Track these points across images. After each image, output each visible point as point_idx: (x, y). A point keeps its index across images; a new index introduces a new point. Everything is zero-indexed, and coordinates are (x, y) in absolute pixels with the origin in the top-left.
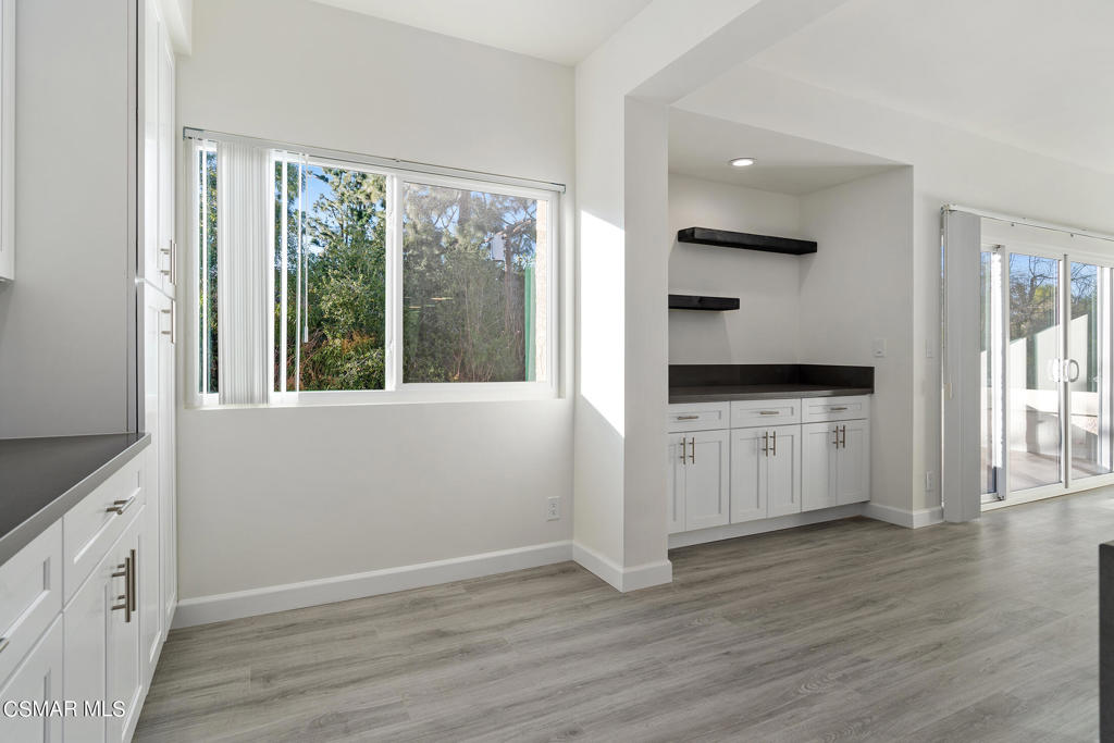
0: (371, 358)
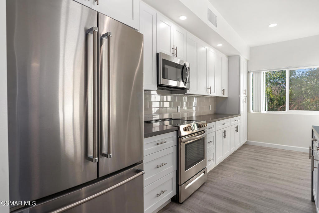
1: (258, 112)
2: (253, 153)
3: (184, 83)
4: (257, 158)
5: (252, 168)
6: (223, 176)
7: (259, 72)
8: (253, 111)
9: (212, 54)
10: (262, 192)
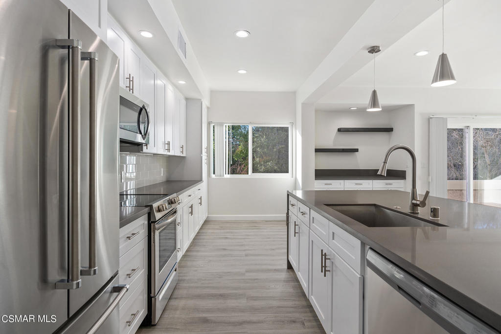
1: (221, 176)
2: (219, 231)
3: (142, 136)
4: (225, 235)
5: (225, 249)
6: (196, 269)
7: (221, 124)
8: (214, 175)
9: (170, 93)
10: (245, 274)
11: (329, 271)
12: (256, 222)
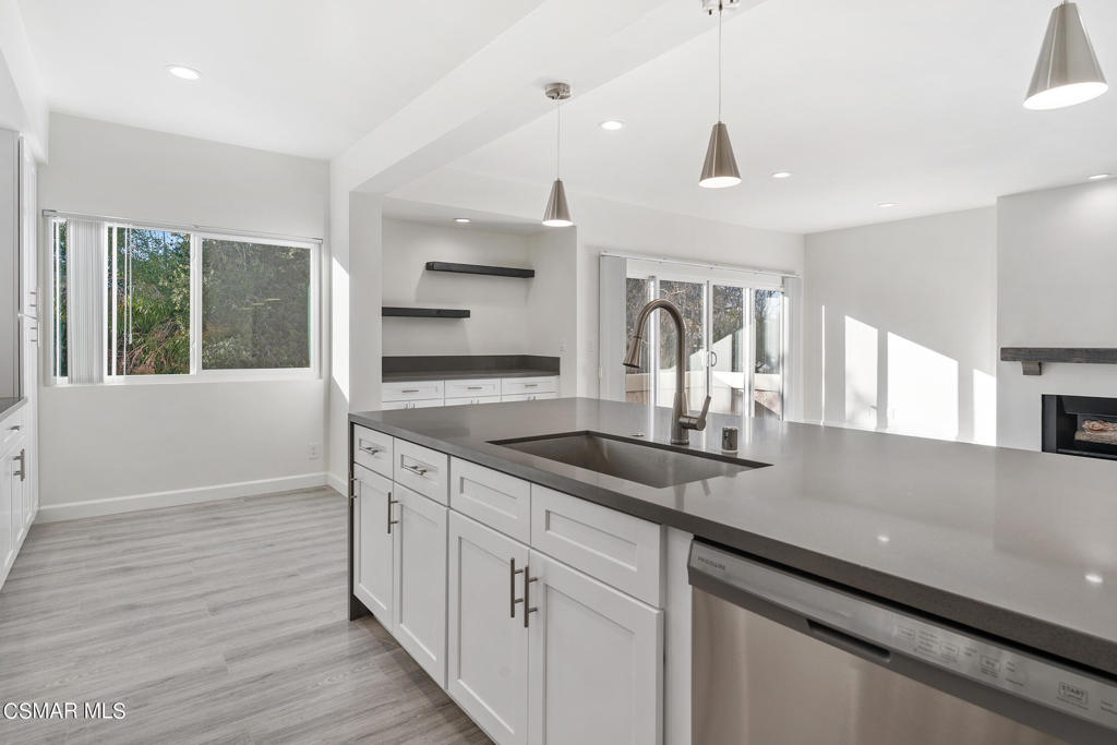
0: (223, 347)
1: (90, 380)
2: (91, 552)
4: (119, 562)
5: (131, 607)
7: (93, 223)
8: (64, 379)
10: (225, 669)
11: (535, 610)
12: (216, 506)
